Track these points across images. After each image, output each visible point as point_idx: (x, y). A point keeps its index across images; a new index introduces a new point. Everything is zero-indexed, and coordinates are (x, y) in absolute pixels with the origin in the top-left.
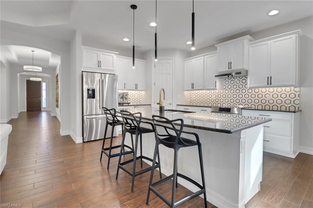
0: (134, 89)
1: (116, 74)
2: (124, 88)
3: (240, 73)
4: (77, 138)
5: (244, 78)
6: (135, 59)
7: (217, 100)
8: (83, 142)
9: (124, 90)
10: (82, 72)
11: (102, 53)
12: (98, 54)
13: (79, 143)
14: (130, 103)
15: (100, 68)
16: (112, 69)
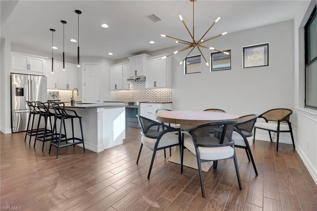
0: (66, 88)
1: (46, 76)
2: (55, 88)
3: (139, 79)
4: (5, 130)
5: (144, 82)
6: (65, 63)
7: (133, 98)
8: (12, 133)
9: (55, 89)
10: (11, 73)
11: (32, 58)
12: (27, 59)
13: (8, 134)
14: (60, 100)
15: (30, 70)
16: (42, 71)
